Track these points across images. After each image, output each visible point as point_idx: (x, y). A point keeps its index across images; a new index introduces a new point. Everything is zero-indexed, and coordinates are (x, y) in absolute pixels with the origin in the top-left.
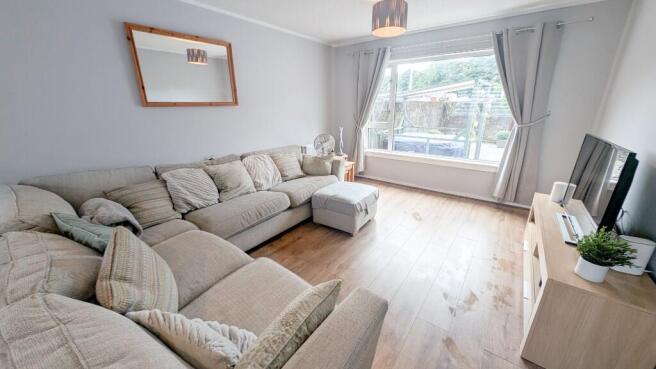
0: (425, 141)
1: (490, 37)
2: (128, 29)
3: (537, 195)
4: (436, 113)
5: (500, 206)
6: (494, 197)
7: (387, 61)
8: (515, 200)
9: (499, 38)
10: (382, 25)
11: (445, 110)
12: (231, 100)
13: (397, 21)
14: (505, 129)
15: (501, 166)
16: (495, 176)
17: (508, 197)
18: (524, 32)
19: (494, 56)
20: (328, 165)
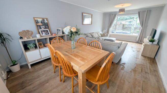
0: (121, 32)
1: (138, 12)
2: (83, 13)
3: (144, 39)
4: (121, 26)
5: (137, 42)
6: (136, 41)
7: (116, 16)
8: (141, 42)
9: (139, 13)
10: (121, 12)
11: (123, 25)
12: (91, 24)
13: (123, 11)
14: (138, 30)
15: (138, 35)
16: (137, 37)
17: (139, 41)
18: (144, 12)
19: (138, 16)
20: (106, 35)
